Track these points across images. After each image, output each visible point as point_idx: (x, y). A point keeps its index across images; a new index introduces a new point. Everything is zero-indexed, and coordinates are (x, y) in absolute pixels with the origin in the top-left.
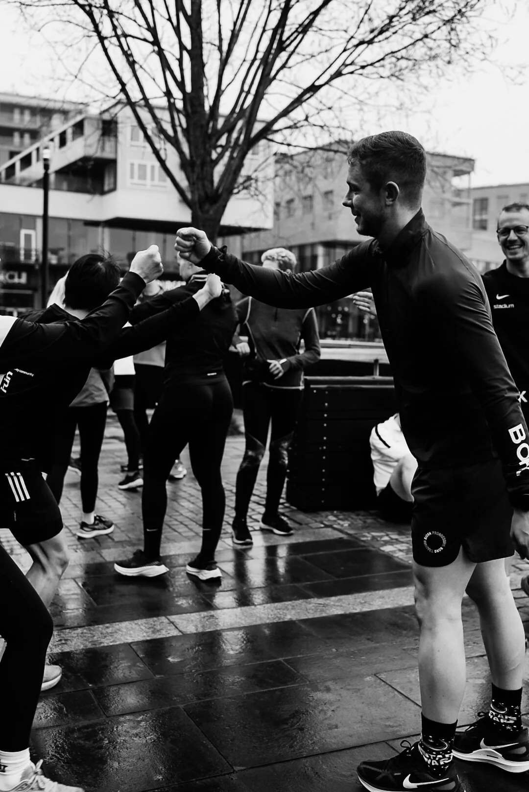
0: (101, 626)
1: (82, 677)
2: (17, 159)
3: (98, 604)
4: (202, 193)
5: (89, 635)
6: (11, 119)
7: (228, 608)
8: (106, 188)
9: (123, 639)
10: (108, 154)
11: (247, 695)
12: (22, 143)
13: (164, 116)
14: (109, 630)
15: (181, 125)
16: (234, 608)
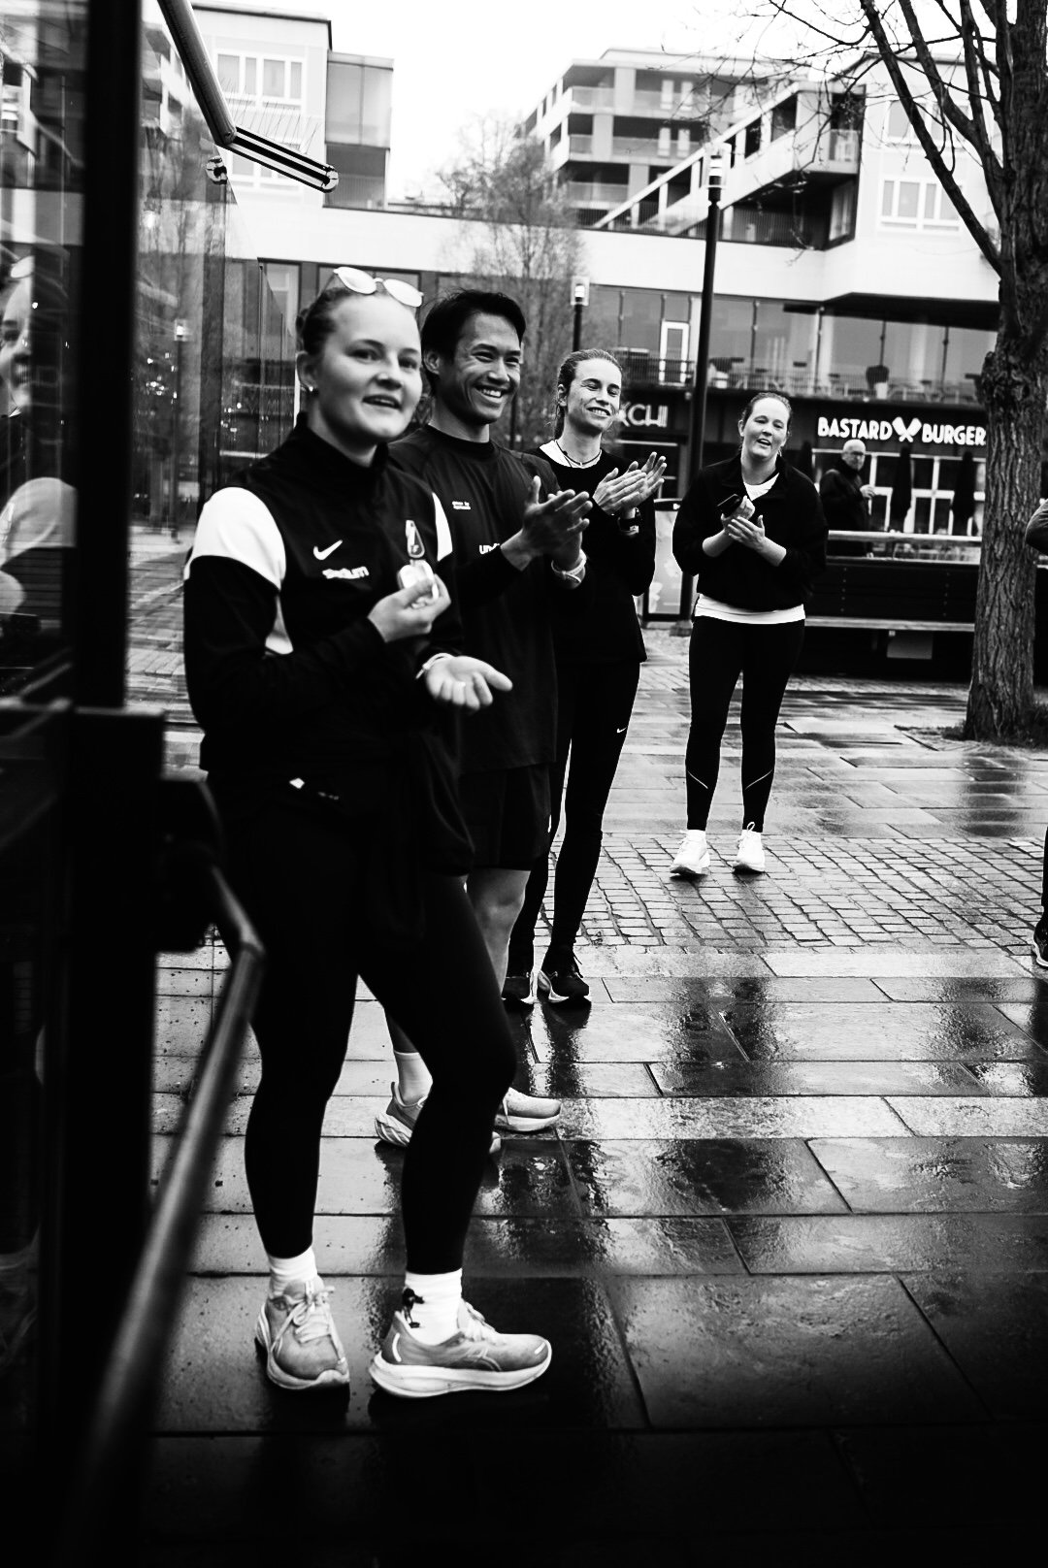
0: (754, 1100)
1: (708, 1191)
2: (662, 181)
3: (751, 1059)
4: (1026, 239)
5: (731, 1114)
6: (657, 102)
7: (1012, 1097)
8: (833, 236)
9: (794, 1130)
10: (841, 166)
11: (1034, 1274)
12: (674, 149)
13: (956, 77)
14: (769, 1110)
15: (990, 96)
16: (1024, 1097)
